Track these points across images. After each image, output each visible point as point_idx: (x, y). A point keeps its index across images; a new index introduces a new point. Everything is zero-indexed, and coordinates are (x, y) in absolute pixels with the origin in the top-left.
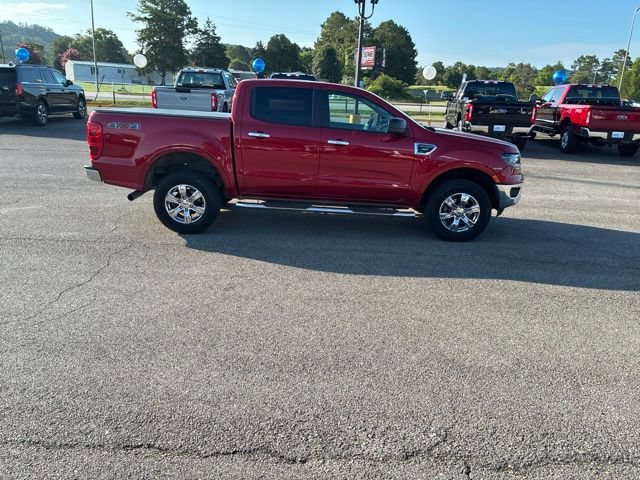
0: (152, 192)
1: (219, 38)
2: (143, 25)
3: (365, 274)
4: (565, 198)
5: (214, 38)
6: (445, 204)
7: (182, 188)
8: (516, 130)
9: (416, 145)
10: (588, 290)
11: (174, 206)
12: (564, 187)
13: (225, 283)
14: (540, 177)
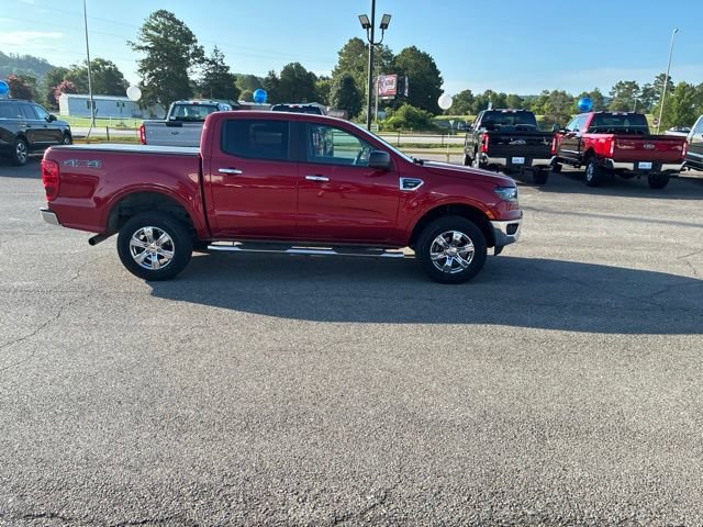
0: (117, 235)
1: (228, 68)
2: (145, 55)
3: (341, 321)
4: (583, 235)
5: (222, 68)
6: (436, 243)
7: (148, 230)
8: (536, 162)
9: (401, 180)
10: (581, 334)
11: (139, 250)
12: (584, 222)
13: (182, 334)
14: (559, 213)
